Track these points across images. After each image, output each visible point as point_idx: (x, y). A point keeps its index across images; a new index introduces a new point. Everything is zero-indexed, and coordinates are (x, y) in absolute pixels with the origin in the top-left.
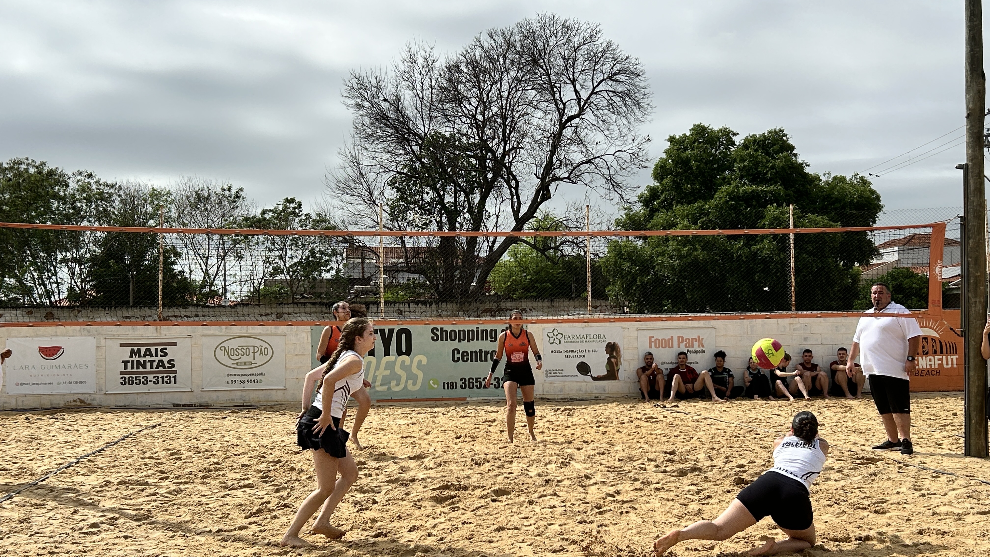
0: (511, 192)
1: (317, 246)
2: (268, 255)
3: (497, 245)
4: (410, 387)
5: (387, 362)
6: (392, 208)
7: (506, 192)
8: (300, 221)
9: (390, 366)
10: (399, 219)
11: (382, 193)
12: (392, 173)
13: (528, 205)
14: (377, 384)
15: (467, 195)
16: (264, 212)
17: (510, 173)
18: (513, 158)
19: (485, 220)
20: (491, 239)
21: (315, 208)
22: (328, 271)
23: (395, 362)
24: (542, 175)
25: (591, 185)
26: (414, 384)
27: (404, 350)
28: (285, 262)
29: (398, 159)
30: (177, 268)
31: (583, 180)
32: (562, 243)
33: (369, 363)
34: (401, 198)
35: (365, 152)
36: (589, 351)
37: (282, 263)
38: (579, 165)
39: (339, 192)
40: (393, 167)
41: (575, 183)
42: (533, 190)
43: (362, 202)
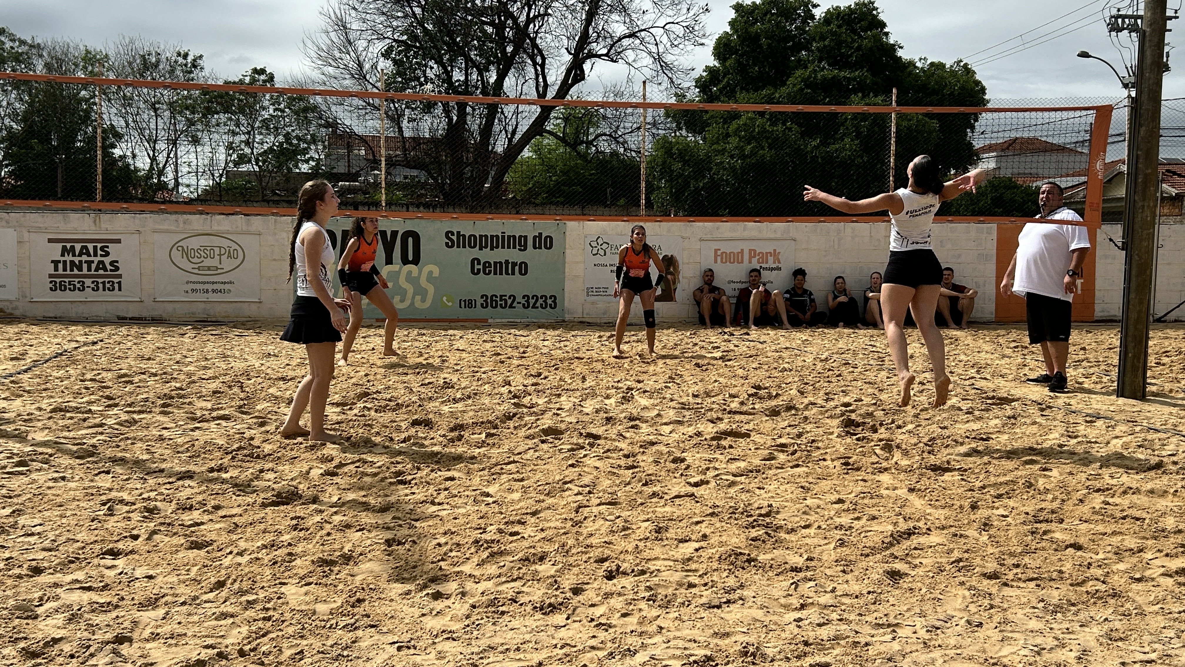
0: (536, 70)
1: (293, 131)
2: (231, 140)
3: (518, 137)
4: (418, 304)
6: (387, 84)
7: (530, 71)
8: (272, 98)
9: (394, 277)
11: (374, 66)
12: (388, 41)
13: (556, 87)
15: (480, 74)
16: (226, 85)
17: (535, 46)
18: (540, 27)
19: (503, 106)
20: (510, 129)
22: (307, 161)
23: (399, 272)
24: (575, 50)
25: (633, 64)
26: (423, 300)
27: (410, 258)
28: (252, 150)
29: (395, 24)
30: (117, 152)
31: (625, 58)
32: (597, 137)
34: (399, 73)
35: (353, 13)
37: (248, 151)
38: (620, 39)
39: (320, 62)
40: (389, 33)
41: (615, 62)
42: (563, 69)
43: (347, 76)
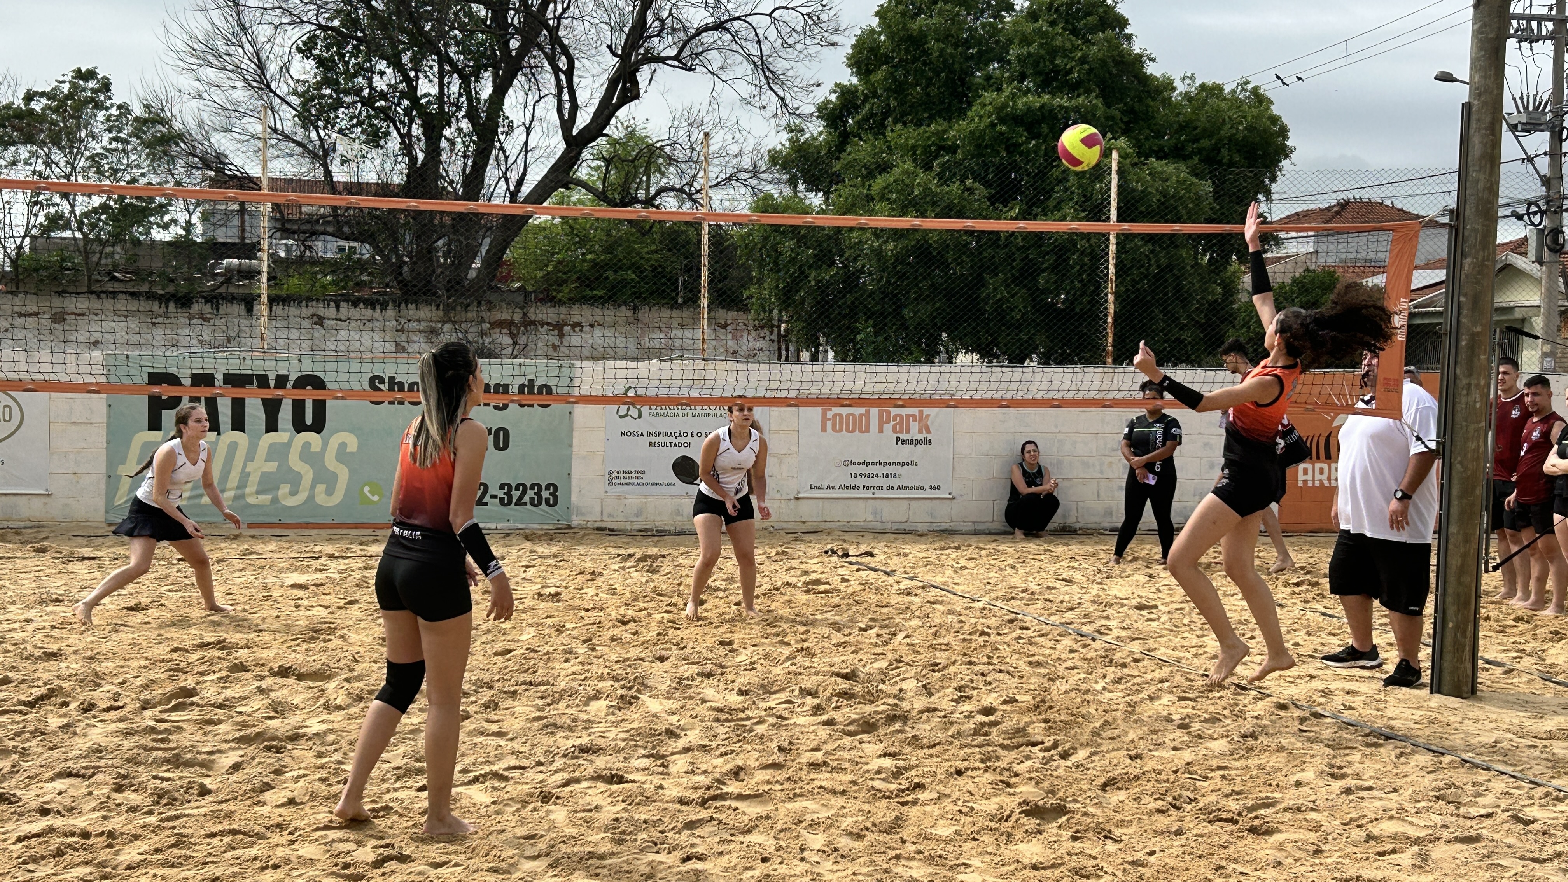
0: (558, 80)
1: (143, 175)
3: (526, 189)
4: (321, 498)
5: (271, 445)
6: (307, 99)
7: (548, 79)
8: (108, 119)
9: (279, 453)
10: (320, 124)
11: (285, 68)
12: (308, 27)
13: (592, 110)
14: (248, 490)
15: (465, 84)
16: (29, 97)
17: (555, 39)
18: (564, 10)
19: (502, 137)
20: (514, 177)
21: (142, 94)
22: (166, 227)
23: (288, 445)
24: (623, 49)
25: (719, 73)
26: (330, 492)
28: (73, 206)
31: (706, 64)
32: (659, 192)
33: (233, 446)
34: (326, 82)
37: (66, 207)
38: (699, 32)
39: (193, 60)
40: (310, 14)
41: (690, 69)
42: (603, 80)
43: (241, 84)
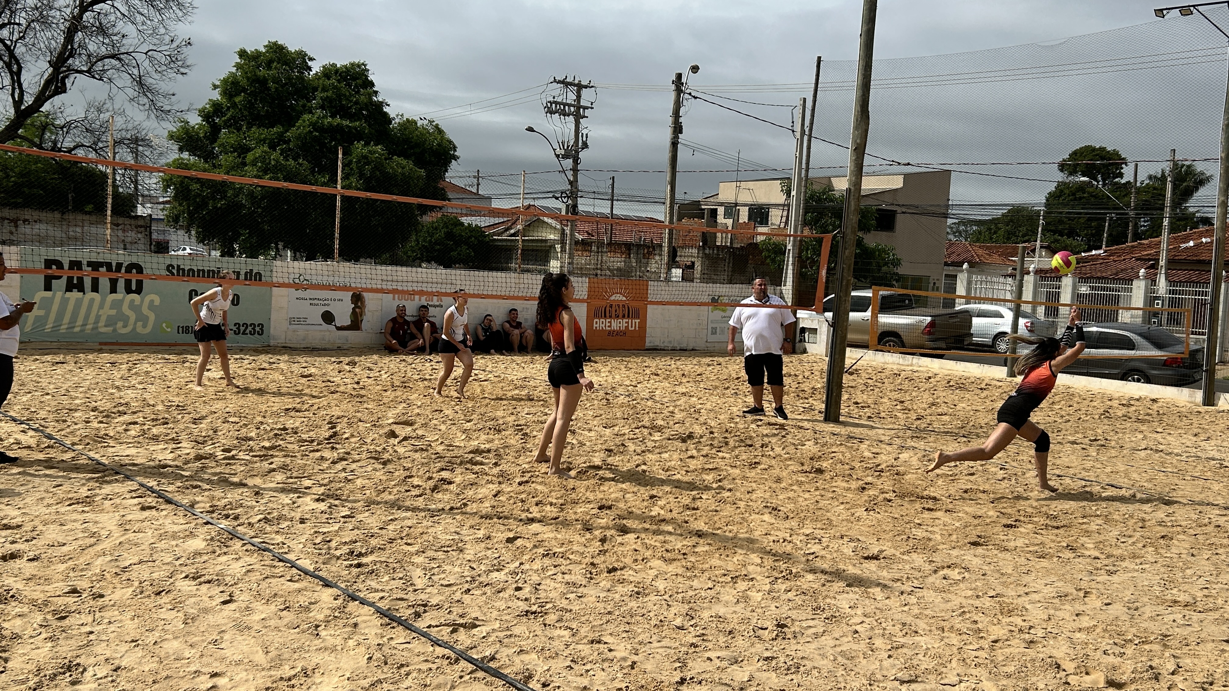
4: (140, 329)
5: (113, 301)
14: (100, 325)
23: (122, 301)
26: (144, 326)
27: (134, 288)
33: (92, 300)
36: (335, 300)
